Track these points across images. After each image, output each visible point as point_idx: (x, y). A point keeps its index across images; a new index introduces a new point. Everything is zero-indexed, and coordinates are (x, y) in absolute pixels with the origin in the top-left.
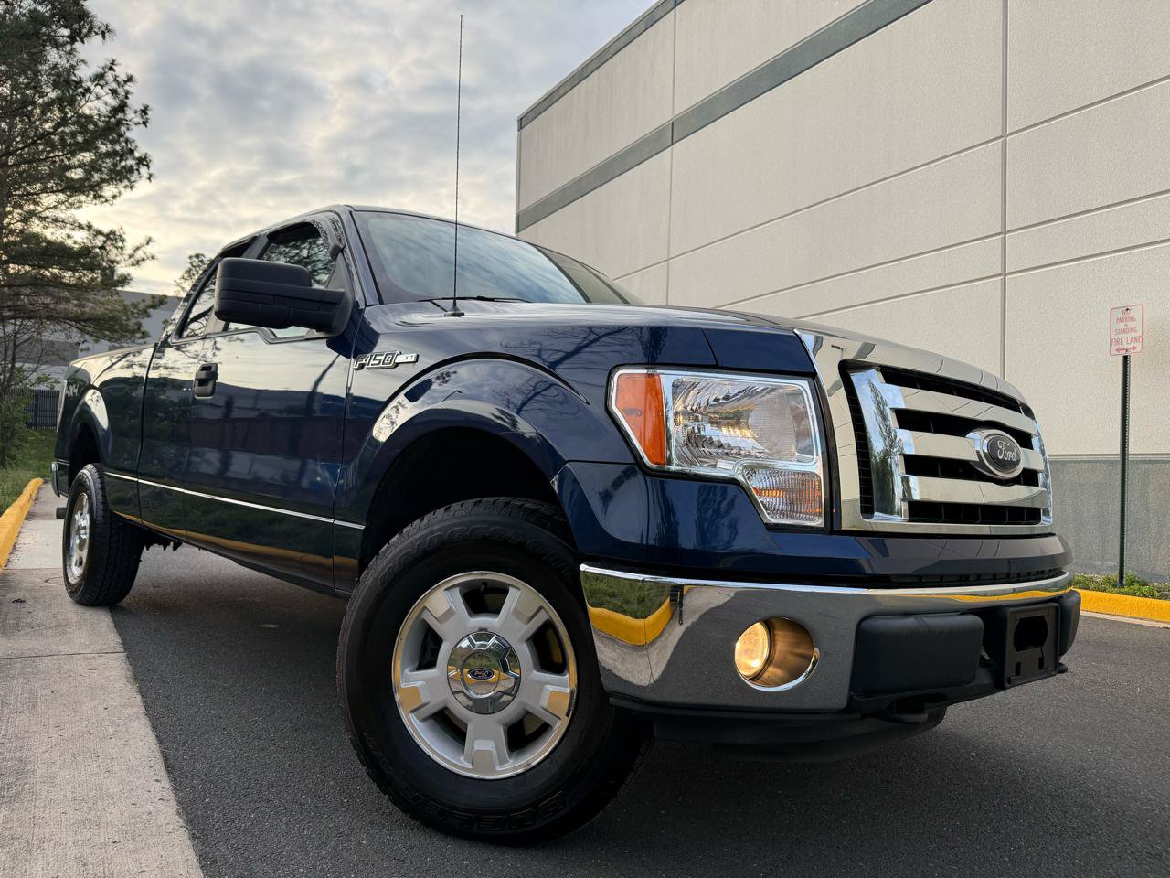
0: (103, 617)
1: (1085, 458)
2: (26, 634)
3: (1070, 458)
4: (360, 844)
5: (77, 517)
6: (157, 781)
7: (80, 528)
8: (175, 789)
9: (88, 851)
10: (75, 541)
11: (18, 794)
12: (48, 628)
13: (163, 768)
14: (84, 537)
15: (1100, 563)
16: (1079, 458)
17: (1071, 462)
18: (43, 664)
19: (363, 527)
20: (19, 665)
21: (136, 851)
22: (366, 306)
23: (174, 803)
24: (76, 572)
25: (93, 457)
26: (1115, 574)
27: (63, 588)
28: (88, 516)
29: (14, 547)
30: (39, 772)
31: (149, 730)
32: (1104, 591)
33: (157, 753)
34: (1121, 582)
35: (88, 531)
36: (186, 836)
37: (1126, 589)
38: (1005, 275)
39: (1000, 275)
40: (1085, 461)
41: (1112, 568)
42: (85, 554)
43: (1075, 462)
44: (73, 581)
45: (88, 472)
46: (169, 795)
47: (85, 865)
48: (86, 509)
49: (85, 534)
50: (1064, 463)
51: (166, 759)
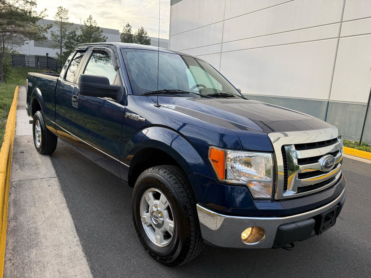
0: (48, 160)
1: (356, 103)
2: (27, 169)
3: (351, 103)
4: (134, 263)
5: (36, 127)
6: (75, 237)
7: (38, 131)
8: (80, 240)
9: (60, 267)
10: (37, 135)
11: (37, 243)
12: (33, 166)
13: (76, 231)
14: (39, 134)
15: (354, 137)
16: (354, 103)
17: (351, 104)
18: (35, 183)
19: (129, 167)
20: (27, 184)
21: (73, 267)
22: (128, 95)
23: (81, 246)
24: (39, 144)
25: (39, 109)
26: (359, 141)
27: (36, 151)
28: (40, 127)
29: (16, 124)
30: (41, 233)
31: (69, 214)
32: (354, 148)
33: (73, 225)
34: (360, 145)
35: (41, 132)
36: (86, 260)
37: (361, 147)
38: (339, 38)
40: (355, 104)
41: (358, 139)
42: (40, 139)
43: (352, 104)
44: (38, 147)
45: (38, 113)
46: (79, 243)
47: (60, 273)
48: (39, 125)
49: (40, 133)
50: (348, 104)
51: (76, 227)
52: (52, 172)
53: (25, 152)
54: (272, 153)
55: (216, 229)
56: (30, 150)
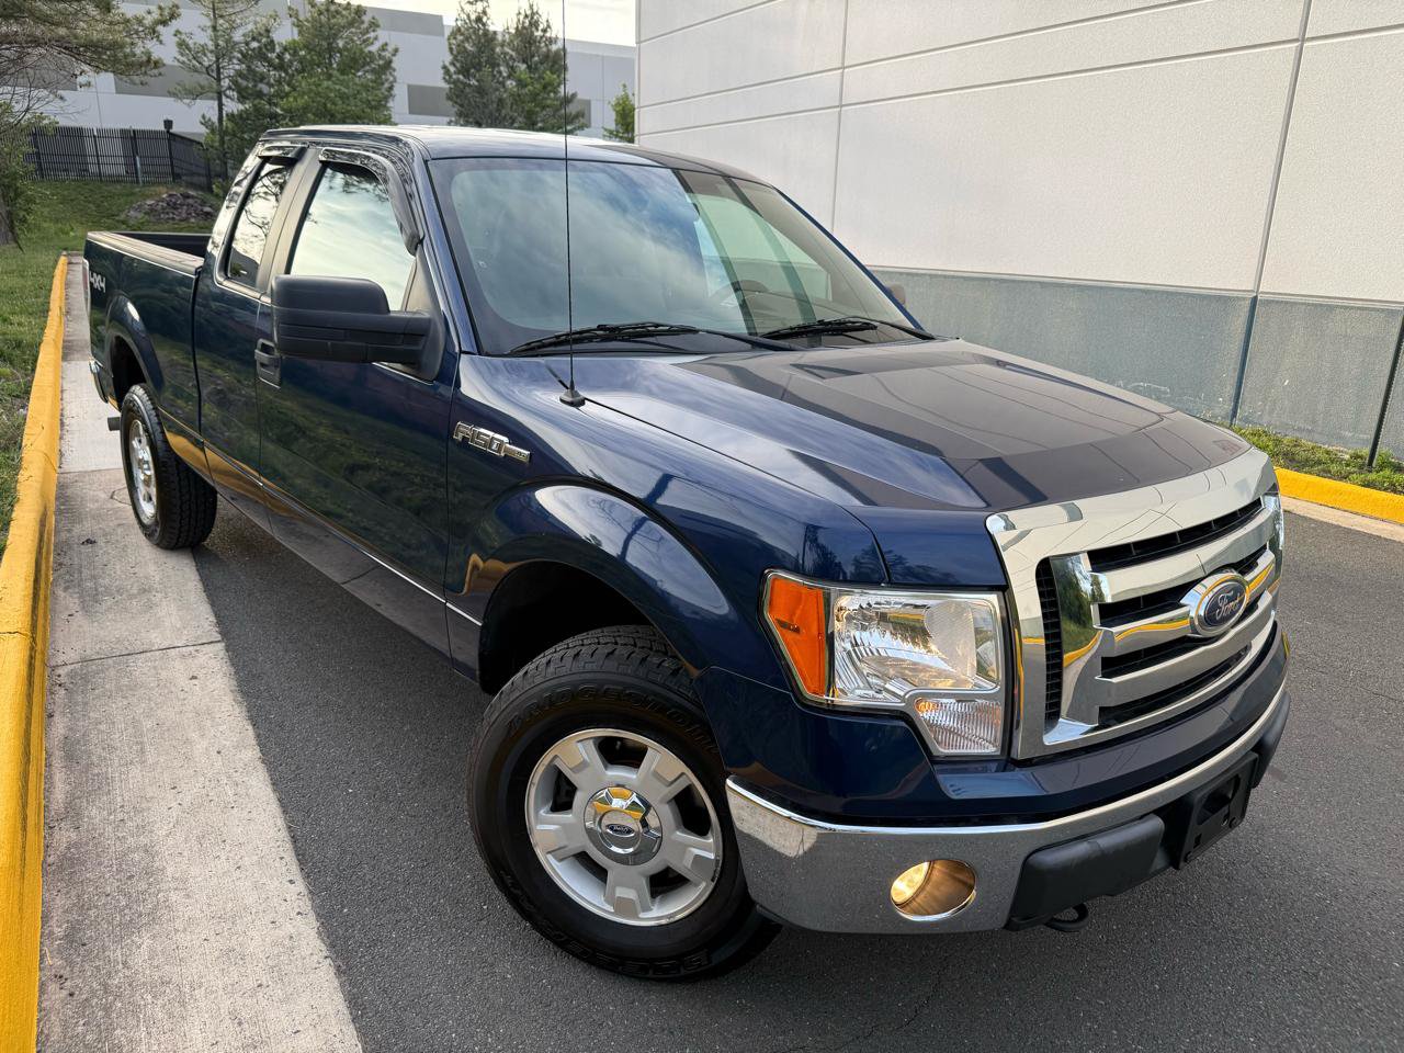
1: (1360, 304)
2: (109, 609)
3: (1340, 302)
4: (504, 978)
5: (135, 443)
6: (291, 882)
7: (141, 462)
8: (311, 892)
9: (240, 1002)
10: (140, 476)
11: (155, 908)
12: (131, 597)
13: (294, 859)
14: (148, 473)
15: (1350, 435)
16: (1352, 304)
17: (1342, 307)
18: (141, 667)
19: (479, 624)
20: (112, 672)
21: (286, 1000)
22: (461, 352)
23: (312, 917)
24: (149, 510)
25: (139, 380)
26: (1366, 451)
27: (138, 537)
28: (148, 448)
29: (62, 424)
30: (170, 871)
31: (269, 789)
32: (1344, 478)
33: (284, 834)
34: (1371, 467)
35: (151, 465)
36: (332, 971)
37: (1372, 476)
38: (1304, 40)
39: (1296, 40)
40: (1359, 308)
41: (1365, 442)
42: (153, 491)
43: (1346, 308)
44: (146, 521)
45: (138, 393)
46: (306, 905)
47: (240, 1024)
48: (144, 440)
49: (149, 469)
50: (1331, 308)
51: (294, 840)
52: (202, 617)
53: (101, 542)
54: (1001, 593)
55: (801, 852)
56: (119, 530)
